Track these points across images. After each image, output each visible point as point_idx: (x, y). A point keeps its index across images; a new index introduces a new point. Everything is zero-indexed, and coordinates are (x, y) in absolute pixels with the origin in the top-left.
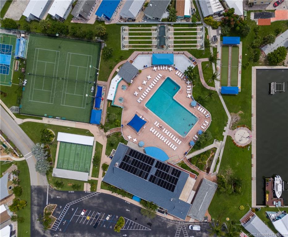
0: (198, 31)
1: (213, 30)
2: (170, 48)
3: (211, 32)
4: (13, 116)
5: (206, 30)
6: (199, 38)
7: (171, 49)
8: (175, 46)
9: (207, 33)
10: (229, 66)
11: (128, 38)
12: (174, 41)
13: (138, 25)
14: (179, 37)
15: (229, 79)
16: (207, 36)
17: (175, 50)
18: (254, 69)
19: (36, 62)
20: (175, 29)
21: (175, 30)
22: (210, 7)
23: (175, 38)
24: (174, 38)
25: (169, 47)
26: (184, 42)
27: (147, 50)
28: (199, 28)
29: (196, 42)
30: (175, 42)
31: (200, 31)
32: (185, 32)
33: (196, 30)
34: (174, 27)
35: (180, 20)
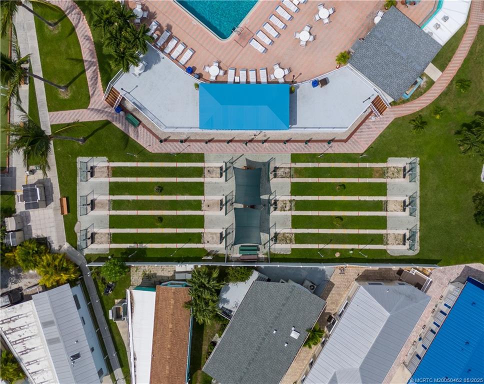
0: (107, 231)
1: (45, 236)
2: (220, 165)
5: (71, 236)
6: (102, 205)
7: (213, 163)
9: (70, 222)
11: (390, 206)
13: (347, 259)
21: (198, 238)
24: (204, 206)
25: (221, 168)
26: (161, 189)
28: (102, 243)
29: (115, 188)
30: (199, 189)
31: (95, 230)
32: (157, 227)
34: (203, 250)
35: (178, 277)
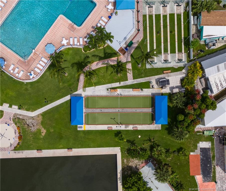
1: (180, 80)
3: (177, 77)
5: (180, 69)
6: (166, 57)
7: (147, 11)
8: (151, 16)
9: (174, 70)
10: (120, 110)
12: (160, 15)
14: (167, 23)
15: (98, 110)
16: (170, 71)
17: (145, 16)
18: (116, 151)
20: (181, 15)
21: (179, 16)
22: (219, 71)
23: (165, 17)
24: (165, 14)
25: (149, 7)
28: (182, 56)
29: (159, 52)
30: (158, 16)
32: (175, 34)
33: (180, 51)
35: (196, 23)
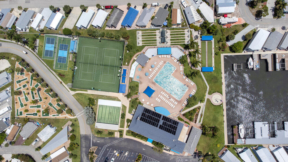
0: (185, 33)
1: (195, 31)
2: (168, 44)
3: (194, 33)
4: (69, 89)
5: (191, 31)
6: (186, 37)
8: (171, 42)
10: (207, 54)
11: (141, 38)
14: (174, 37)
16: (192, 35)
18: (222, 55)
19: (83, 54)
20: (171, 32)
22: (193, 18)
23: (171, 37)
26: (177, 39)
27: (154, 45)
28: (186, 31)
29: (184, 39)
30: (171, 40)
31: (187, 33)
34: (170, 30)
